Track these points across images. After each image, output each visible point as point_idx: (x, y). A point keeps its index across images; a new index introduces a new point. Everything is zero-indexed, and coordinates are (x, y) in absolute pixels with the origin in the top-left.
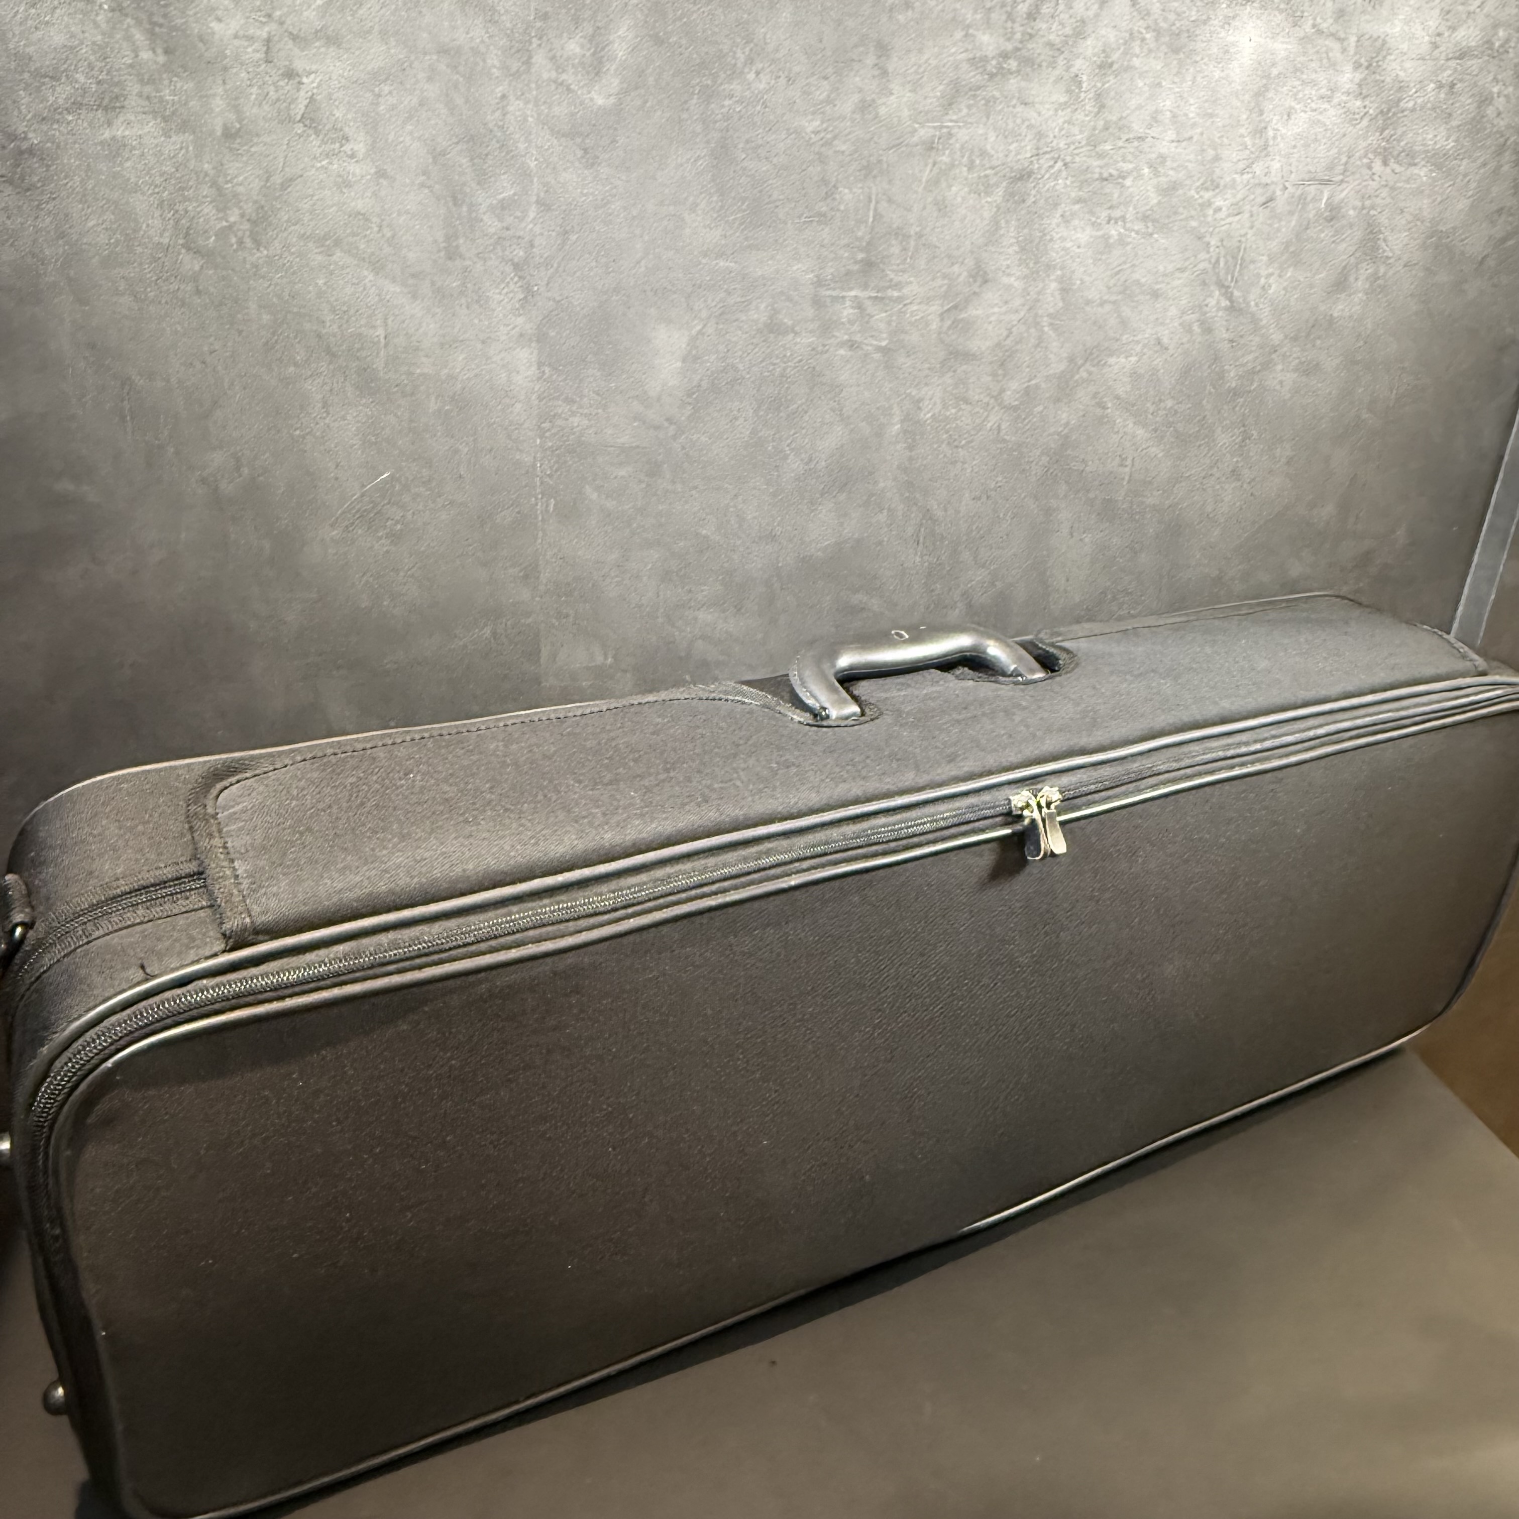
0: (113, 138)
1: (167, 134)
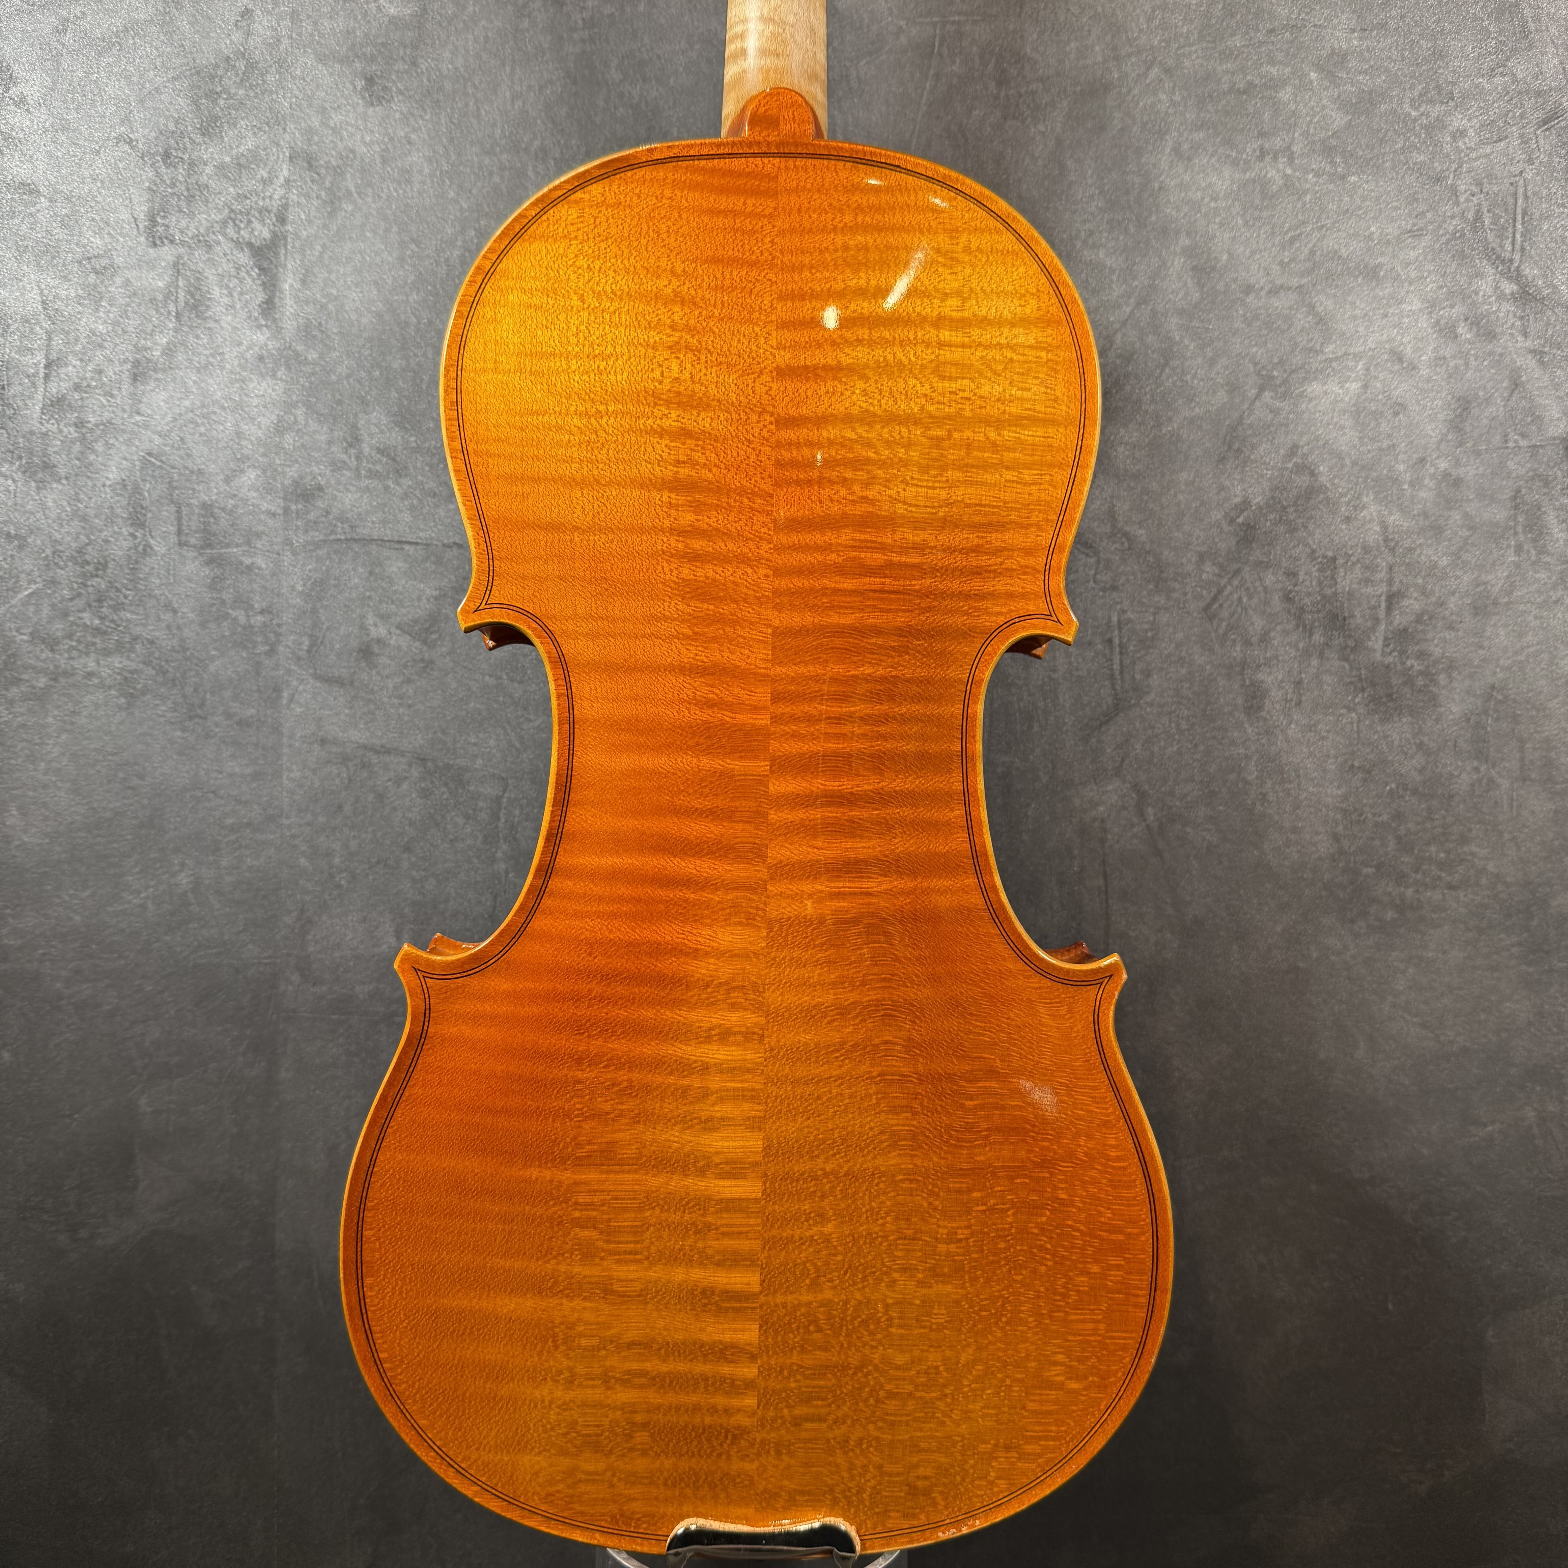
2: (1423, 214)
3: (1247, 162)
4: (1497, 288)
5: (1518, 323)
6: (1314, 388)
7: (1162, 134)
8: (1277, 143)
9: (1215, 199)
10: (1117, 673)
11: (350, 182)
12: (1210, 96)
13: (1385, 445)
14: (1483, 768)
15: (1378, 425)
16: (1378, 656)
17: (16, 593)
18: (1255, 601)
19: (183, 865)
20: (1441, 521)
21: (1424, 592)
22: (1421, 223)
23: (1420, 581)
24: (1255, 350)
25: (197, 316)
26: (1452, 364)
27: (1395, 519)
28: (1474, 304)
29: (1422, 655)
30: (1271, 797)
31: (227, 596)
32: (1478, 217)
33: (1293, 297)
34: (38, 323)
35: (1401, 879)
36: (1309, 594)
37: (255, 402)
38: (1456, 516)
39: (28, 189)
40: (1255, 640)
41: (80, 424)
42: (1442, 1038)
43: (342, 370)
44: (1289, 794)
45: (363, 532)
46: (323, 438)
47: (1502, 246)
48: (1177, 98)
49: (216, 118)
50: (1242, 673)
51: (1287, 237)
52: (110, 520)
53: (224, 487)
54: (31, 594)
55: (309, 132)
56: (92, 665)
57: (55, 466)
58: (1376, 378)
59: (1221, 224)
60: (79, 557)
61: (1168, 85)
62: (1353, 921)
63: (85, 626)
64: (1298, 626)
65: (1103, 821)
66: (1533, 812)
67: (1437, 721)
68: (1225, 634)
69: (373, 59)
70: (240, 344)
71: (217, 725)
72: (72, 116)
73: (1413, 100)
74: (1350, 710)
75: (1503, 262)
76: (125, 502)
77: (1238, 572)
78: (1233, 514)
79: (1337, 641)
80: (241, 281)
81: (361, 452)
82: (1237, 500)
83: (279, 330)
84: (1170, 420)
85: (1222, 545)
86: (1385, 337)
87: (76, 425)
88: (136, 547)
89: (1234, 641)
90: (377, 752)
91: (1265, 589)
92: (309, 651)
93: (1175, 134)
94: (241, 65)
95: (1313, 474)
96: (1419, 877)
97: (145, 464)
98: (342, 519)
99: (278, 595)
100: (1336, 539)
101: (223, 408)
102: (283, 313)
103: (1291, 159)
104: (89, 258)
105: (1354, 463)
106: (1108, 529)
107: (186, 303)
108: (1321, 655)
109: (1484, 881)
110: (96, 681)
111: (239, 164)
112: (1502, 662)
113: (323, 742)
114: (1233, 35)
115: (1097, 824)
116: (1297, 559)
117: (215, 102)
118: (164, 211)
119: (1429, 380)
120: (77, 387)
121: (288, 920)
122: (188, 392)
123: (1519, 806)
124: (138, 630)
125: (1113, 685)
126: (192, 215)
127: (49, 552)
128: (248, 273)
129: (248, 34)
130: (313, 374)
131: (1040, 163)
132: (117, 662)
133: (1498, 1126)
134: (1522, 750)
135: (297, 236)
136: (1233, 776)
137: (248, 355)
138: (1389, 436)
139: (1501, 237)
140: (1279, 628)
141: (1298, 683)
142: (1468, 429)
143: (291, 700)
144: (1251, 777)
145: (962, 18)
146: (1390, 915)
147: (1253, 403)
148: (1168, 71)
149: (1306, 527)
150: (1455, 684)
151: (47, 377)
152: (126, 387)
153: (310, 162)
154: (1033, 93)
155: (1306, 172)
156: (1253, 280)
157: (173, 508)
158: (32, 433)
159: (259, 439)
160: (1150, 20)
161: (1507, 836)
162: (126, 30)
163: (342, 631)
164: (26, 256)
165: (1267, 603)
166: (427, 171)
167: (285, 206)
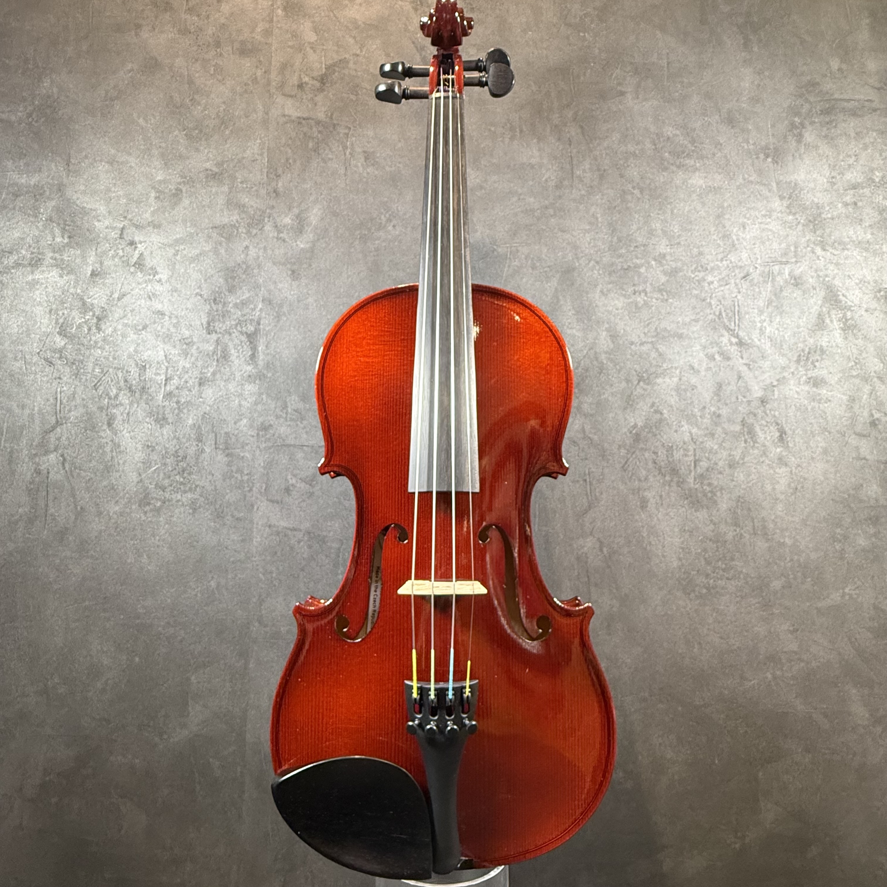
0: (33, 280)
1: (61, 276)
2: (699, 313)
3: (629, 295)
4: (729, 340)
5: (739, 354)
6: (659, 381)
7: (596, 286)
8: (641, 288)
9: (617, 309)
10: (589, 493)
11: (285, 309)
12: (614, 271)
13: (689, 402)
14: (738, 530)
15: (686, 394)
16: (692, 485)
17: (150, 469)
18: (642, 464)
19: (213, 577)
20: (714, 431)
21: (708, 459)
22: (698, 317)
23: (707, 455)
24: (635, 366)
25: (225, 360)
26: (714, 370)
27: (694, 430)
28: (720, 347)
29: (710, 484)
30: (653, 543)
31: (234, 468)
32: (720, 314)
33: (650, 346)
34: (163, 363)
35: (707, 576)
36: (663, 461)
37: (247, 393)
38: (719, 429)
39: (162, 314)
40: (643, 479)
41: (178, 402)
42: (730, 643)
43: (281, 380)
44: (660, 542)
45: (288, 442)
46: (273, 406)
47: (730, 324)
48: (601, 272)
49: (234, 286)
50: (638, 492)
51: (646, 323)
52: (189, 440)
53: (233, 426)
54: (155, 470)
55: (269, 291)
56: (179, 497)
57: (167, 419)
58: (684, 376)
59: (620, 319)
60: (176, 454)
61: (597, 268)
62: (689, 594)
63: (177, 481)
64: (659, 474)
65: (586, 554)
66: (760, 548)
67: (718, 511)
68: (631, 477)
69: (294, 263)
70: (241, 371)
71: (228, 520)
72: (179, 286)
73: (692, 271)
74: (683, 507)
75: (731, 330)
76: (194, 432)
77: (634, 453)
78: (631, 429)
79: (675, 479)
80: (243, 347)
81: (287, 411)
82: (632, 424)
83: (257, 365)
84: (604, 393)
85: (628, 442)
86: (686, 360)
87: (176, 403)
88: (198, 450)
89: (635, 480)
90: (291, 530)
91: (646, 459)
92: (265, 490)
93: (601, 285)
94: (244, 266)
95: (661, 414)
96: (715, 575)
97: (203, 417)
98: (280, 437)
99: (254, 467)
100: (673, 439)
101: (234, 395)
102: (258, 359)
103: (646, 294)
104: (184, 339)
105: (677, 409)
106: (582, 436)
107: (221, 355)
108: (669, 485)
109: (742, 576)
110: (180, 503)
111: (243, 304)
112: (742, 487)
113: (270, 526)
114: (622, 248)
115: (584, 555)
116: (657, 447)
117: (234, 281)
118: (213, 320)
119: (705, 376)
120: (177, 388)
121: (254, 600)
122: (221, 390)
123: (754, 546)
124: (197, 483)
125: (588, 499)
126: (224, 322)
127: (164, 452)
128: (245, 344)
129: (247, 255)
130: (270, 381)
131: (549, 297)
132: (189, 495)
133: (756, 681)
134: (753, 523)
135: (264, 330)
136: (637, 534)
137: (245, 375)
138: (691, 398)
139: (730, 321)
140: (652, 474)
141: (661, 496)
142: (722, 394)
143: (258, 509)
144: (645, 535)
145: (517, 245)
146: (704, 591)
147: (636, 387)
148: (597, 263)
149: (660, 434)
150: (724, 495)
151: (165, 384)
152: (197, 388)
153: (270, 302)
154: (546, 271)
155: (652, 298)
156: (633, 340)
157: (214, 434)
158: (159, 406)
159: (248, 407)
160: (589, 243)
161: (750, 557)
162: (201, 254)
163: (278, 481)
164: (159, 339)
165: (647, 464)
166: (315, 305)
167: (260, 319)
